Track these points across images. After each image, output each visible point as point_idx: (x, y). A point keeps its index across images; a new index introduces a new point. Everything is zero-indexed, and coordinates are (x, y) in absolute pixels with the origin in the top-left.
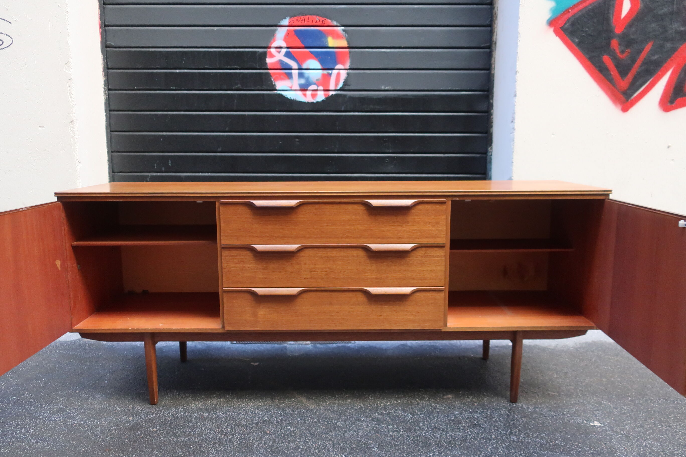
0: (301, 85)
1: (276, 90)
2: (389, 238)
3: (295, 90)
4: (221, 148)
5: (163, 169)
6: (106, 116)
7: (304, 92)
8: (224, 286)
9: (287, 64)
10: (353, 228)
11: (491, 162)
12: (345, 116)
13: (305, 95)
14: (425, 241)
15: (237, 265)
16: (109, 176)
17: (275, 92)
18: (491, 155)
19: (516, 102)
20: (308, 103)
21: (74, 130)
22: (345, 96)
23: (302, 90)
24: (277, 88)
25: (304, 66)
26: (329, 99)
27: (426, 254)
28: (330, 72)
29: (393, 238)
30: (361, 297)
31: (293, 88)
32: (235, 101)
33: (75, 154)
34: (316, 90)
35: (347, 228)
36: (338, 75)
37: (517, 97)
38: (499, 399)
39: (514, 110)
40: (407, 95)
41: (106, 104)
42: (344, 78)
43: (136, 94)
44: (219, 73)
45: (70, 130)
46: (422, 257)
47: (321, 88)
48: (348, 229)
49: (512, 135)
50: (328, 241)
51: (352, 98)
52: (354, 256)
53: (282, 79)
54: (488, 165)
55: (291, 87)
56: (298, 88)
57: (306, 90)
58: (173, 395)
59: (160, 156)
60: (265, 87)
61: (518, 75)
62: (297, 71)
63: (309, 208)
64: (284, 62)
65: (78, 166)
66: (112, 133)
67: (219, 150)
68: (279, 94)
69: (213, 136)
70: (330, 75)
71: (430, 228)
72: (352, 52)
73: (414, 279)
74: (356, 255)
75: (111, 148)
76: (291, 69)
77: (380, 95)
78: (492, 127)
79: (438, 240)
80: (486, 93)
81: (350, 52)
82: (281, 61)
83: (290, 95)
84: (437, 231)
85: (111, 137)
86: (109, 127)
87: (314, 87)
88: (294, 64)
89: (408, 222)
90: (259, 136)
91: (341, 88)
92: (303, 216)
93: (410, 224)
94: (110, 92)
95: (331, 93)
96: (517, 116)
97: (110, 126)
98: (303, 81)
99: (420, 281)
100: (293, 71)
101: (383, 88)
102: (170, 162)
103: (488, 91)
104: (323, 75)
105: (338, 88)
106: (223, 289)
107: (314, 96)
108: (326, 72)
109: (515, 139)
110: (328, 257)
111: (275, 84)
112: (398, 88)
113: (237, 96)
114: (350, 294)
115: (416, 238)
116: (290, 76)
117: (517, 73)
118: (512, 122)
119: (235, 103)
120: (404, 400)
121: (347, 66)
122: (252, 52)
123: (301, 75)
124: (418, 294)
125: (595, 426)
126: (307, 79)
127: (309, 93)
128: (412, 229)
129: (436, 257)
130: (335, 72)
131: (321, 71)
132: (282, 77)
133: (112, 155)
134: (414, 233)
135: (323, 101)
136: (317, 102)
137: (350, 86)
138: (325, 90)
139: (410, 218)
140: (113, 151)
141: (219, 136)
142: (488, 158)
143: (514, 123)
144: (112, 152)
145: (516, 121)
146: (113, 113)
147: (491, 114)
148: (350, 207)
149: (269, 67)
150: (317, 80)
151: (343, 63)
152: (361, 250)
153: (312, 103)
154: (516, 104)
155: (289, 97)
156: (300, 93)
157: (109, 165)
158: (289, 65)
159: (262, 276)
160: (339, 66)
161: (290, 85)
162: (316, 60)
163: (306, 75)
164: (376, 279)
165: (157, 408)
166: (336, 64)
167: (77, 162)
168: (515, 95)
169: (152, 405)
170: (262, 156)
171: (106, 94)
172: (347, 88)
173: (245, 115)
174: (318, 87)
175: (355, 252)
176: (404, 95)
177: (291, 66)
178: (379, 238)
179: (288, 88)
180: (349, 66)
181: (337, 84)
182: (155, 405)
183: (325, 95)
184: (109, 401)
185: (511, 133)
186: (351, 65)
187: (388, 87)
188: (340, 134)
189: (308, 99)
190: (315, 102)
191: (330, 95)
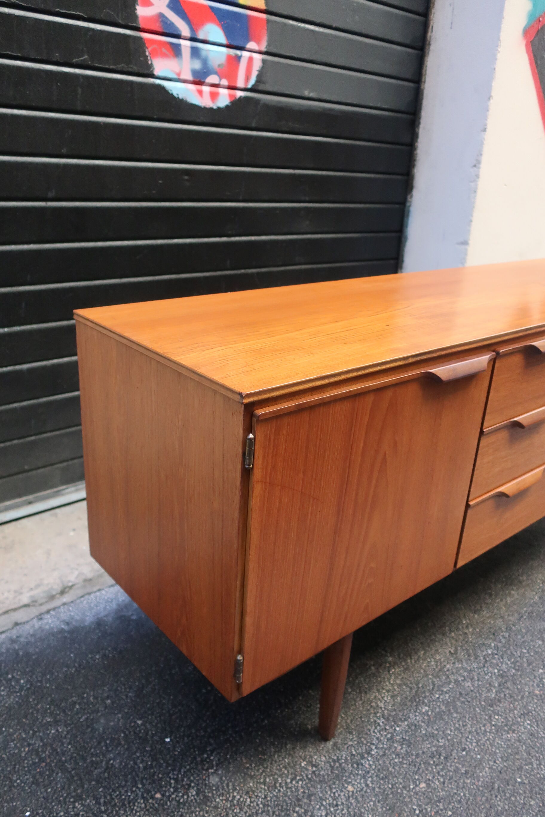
0: (194, 72)
1: (153, 76)
3: (185, 81)
4: (54, 191)
7: (198, 87)
9: (172, 24)
13: (200, 92)
17: (153, 80)
18: (410, 206)
19: (484, 139)
20: (205, 108)
22: (258, 101)
23: (195, 83)
24: (157, 72)
25: (201, 36)
26: (236, 103)
28: (239, 52)
31: (183, 77)
32: (80, 91)
34: (218, 86)
36: (251, 59)
37: (486, 133)
39: (480, 150)
42: (258, 68)
47: (225, 82)
49: (472, 184)
51: (267, 107)
53: (164, 55)
54: (405, 219)
55: (179, 74)
56: (190, 78)
57: (202, 83)
60: (135, 68)
61: (492, 101)
62: (188, 43)
64: (167, 18)
67: (50, 195)
68: (159, 86)
70: (238, 58)
72: (272, 21)
76: (178, 36)
77: (302, 106)
78: (414, 166)
80: (412, 116)
81: (268, 21)
82: (161, 16)
83: (177, 89)
87: (213, 79)
88: (184, 29)
90: (124, 168)
91: (253, 86)
95: (240, 94)
96: (484, 159)
98: (197, 65)
100: (182, 42)
101: (306, 93)
103: (414, 114)
104: (229, 58)
105: (249, 86)
107: (214, 96)
108: (233, 52)
111: (151, 64)
112: (324, 97)
113: (82, 80)
116: (176, 51)
117: (491, 98)
118: (475, 166)
119: (79, 96)
121: (264, 47)
123: (195, 52)
126: (205, 62)
127: (206, 89)
130: (246, 55)
131: (224, 50)
132: (164, 50)
135: (227, 106)
136: (219, 108)
137: (265, 84)
138: (230, 88)
141: (49, 164)
142: (406, 209)
143: (479, 168)
145: (482, 166)
147: (415, 149)
149: (142, 24)
150: (219, 65)
151: (258, 42)
153: (211, 109)
154: (484, 142)
155: (175, 94)
156: (193, 87)
158: (176, 28)
160: (252, 45)
161: (177, 70)
162: (218, 25)
163: (203, 54)
165: (345, 739)
166: (248, 41)
168: (485, 130)
169: (328, 739)
172: (261, 87)
173: (97, 123)
174: (220, 80)
176: (330, 109)
177: (180, 31)
179: (174, 76)
180: (266, 48)
181: (247, 79)
182: (332, 736)
183: (230, 96)
184: (252, 777)
185: (472, 182)
186: (269, 45)
187: (313, 94)
188: (248, 169)
189: (205, 102)
190: (214, 107)
191: (238, 98)
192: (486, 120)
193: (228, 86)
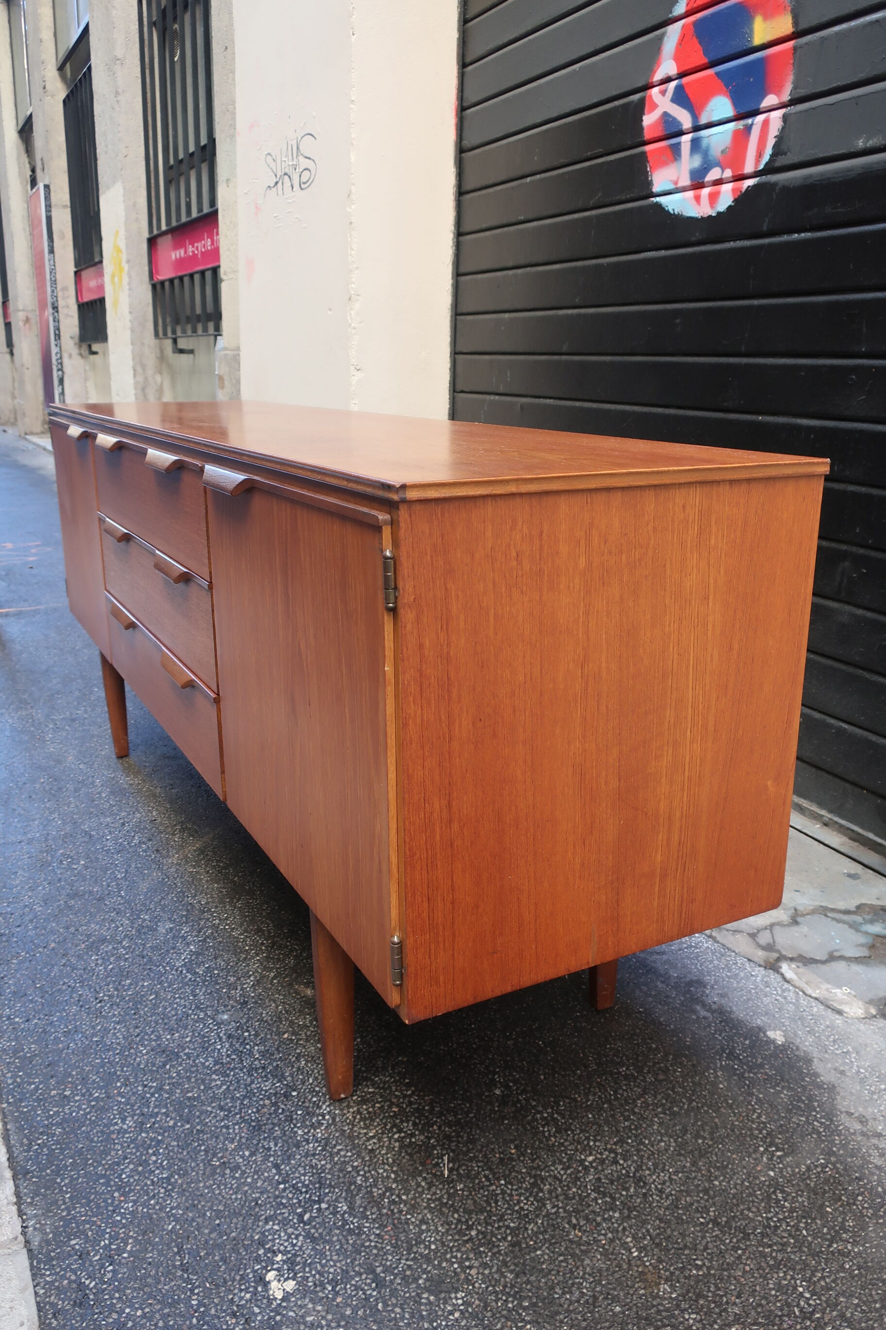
0: (693, 174)
1: (653, 195)
3: (684, 189)
4: (567, 344)
5: (501, 388)
6: (453, 285)
7: (698, 192)
8: (106, 586)
9: (675, 121)
12: (770, 245)
13: (699, 199)
17: (652, 200)
20: (702, 219)
21: (352, 312)
22: (772, 186)
23: (694, 187)
24: (655, 190)
25: (704, 119)
26: (742, 200)
28: (750, 121)
29: (173, 546)
31: (681, 185)
32: (592, 233)
33: (349, 354)
36: (766, 127)
42: (777, 133)
44: (576, 171)
51: (787, 191)
53: (664, 164)
55: (676, 183)
56: (689, 183)
57: (701, 185)
60: (636, 192)
62: (690, 137)
63: (127, 457)
64: (671, 116)
65: (353, 376)
68: (658, 205)
69: (560, 317)
70: (749, 131)
72: (801, 47)
73: (194, 656)
75: (454, 347)
76: (681, 133)
77: (849, 170)
81: (795, 49)
82: (666, 117)
83: (673, 203)
84: (201, 546)
87: (714, 174)
88: (686, 119)
89: (180, 513)
90: (618, 315)
91: (767, 164)
92: (125, 472)
94: (461, 239)
95: (746, 184)
97: (456, 305)
98: (697, 161)
99: (199, 666)
100: (683, 139)
101: (860, 144)
102: (509, 374)
104: (736, 133)
105: (761, 167)
106: (105, 591)
107: (713, 198)
108: (741, 125)
110: (143, 566)
111: (652, 180)
113: (595, 221)
115: (188, 555)
116: (676, 153)
119: (591, 239)
121: (787, 96)
122: (623, 106)
123: (695, 146)
124: (199, 696)
126: (706, 154)
127: (705, 192)
128: (184, 531)
129: (206, 613)
131: (732, 126)
132: (665, 157)
135: (730, 208)
137: (785, 154)
141: (567, 316)
144: (455, 353)
146: (461, 279)
149: (647, 137)
150: (722, 152)
151: (779, 90)
153: (710, 218)
155: (672, 210)
156: (691, 194)
158: (679, 124)
160: (770, 100)
161: (675, 179)
162: (726, 94)
163: (705, 143)
166: (763, 97)
167: (352, 368)
171: (455, 241)
172: (781, 161)
173: (602, 265)
174: (723, 172)
177: (681, 125)
178: (166, 541)
179: (671, 187)
180: (791, 94)
181: (760, 155)
183: (734, 191)
186: (795, 88)
187: (875, 140)
188: (756, 302)
189: (704, 209)
190: (714, 215)
191: (744, 190)
193: (733, 177)
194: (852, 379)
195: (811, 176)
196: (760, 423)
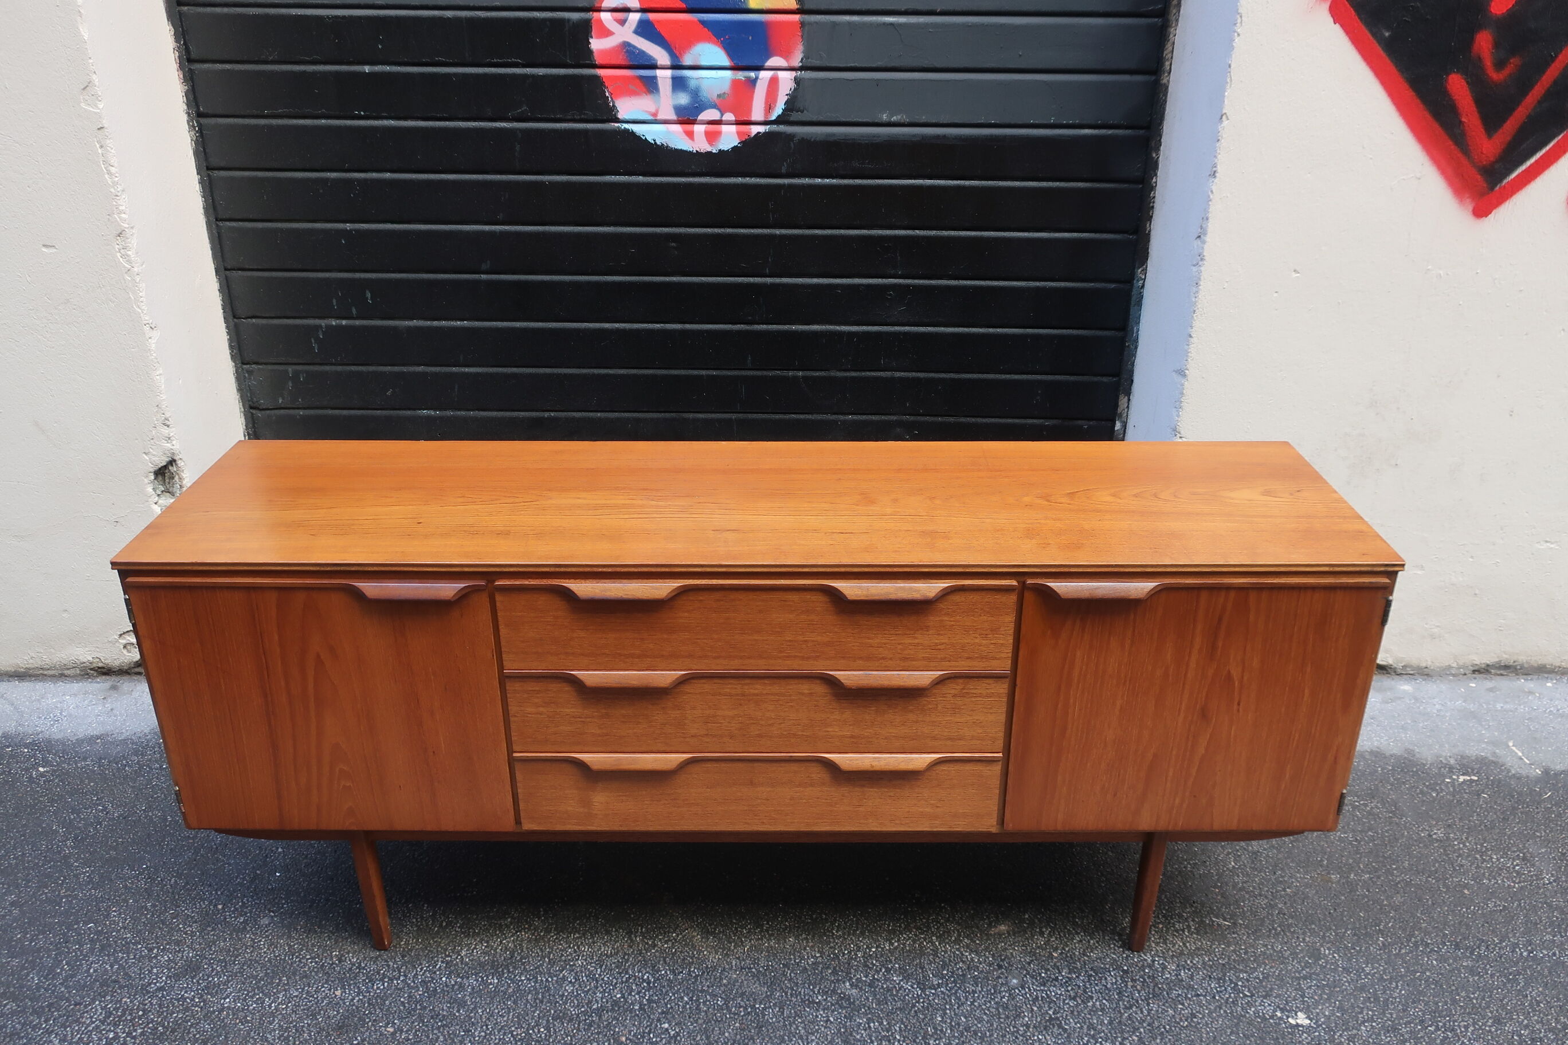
0: (678, 109)
1: (618, 120)
2: (883, 658)
3: (666, 122)
4: (489, 262)
5: (354, 311)
6: (201, 182)
7: (688, 127)
8: (515, 748)
9: (642, 53)
10: (801, 638)
11: (1139, 303)
12: (790, 186)
13: (690, 135)
14: (962, 666)
15: (541, 709)
16: (227, 327)
17: (616, 125)
18: (1143, 286)
19: (1212, 191)
20: (698, 153)
21: (129, 253)
22: (790, 137)
23: (682, 122)
24: (620, 116)
25: (688, 60)
26: (749, 145)
27: (965, 691)
28: (752, 74)
29: (891, 659)
30: (817, 773)
31: (660, 117)
32: (518, 147)
33: (140, 311)
34: (719, 122)
35: (788, 639)
36: (774, 82)
37: (1216, 180)
38: (1107, 938)
39: (1206, 210)
40: (945, 136)
41: (196, 153)
42: (788, 92)
43: (270, 127)
44: (471, 75)
45: (119, 255)
46: (954, 696)
47: (729, 116)
48: (790, 641)
49: (1194, 269)
50: (743, 665)
51: (806, 143)
52: (803, 694)
53: (632, 93)
54: (1133, 310)
55: (655, 115)
56: (674, 117)
57: (693, 122)
58: (422, 918)
59: (342, 280)
60: (590, 114)
61: (1225, 123)
62: (669, 73)
63: (701, 598)
64: (635, 47)
65: (150, 338)
66: (221, 224)
67: (484, 267)
68: (626, 131)
69: (468, 232)
70: (753, 82)
71: (977, 641)
72: (810, 24)
73: (934, 738)
74: (806, 691)
75: (223, 261)
76: (654, 67)
77: (878, 136)
78: (1150, 218)
79: (994, 663)
80: (1142, 132)
81: (802, 23)
82: (626, 45)
83: (652, 133)
84: (992, 646)
85: (218, 233)
86: (211, 211)
87: (712, 114)
88: (661, 56)
89: (927, 628)
90: (579, 235)
91: (779, 116)
92: (686, 614)
93: (931, 632)
94: (203, 121)
95: (755, 130)
96: (1212, 226)
97: (215, 208)
98: (683, 99)
99: (949, 743)
100: (659, 73)
101: (885, 117)
102: (369, 295)
103: (1148, 127)
104: (735, 83)
105: (773, 118)
106: (515, 755)
107: (711, 137)
108: (741, 75)
109: (1201, 283)
110: (743, 695)
111: (614, 106)
112: (924, 119)
113: (520, 135)
114: (794, 767)
115: (943, 659)
116: (650, 86)
117: (1224, 117)
118: (1199, 237)
119: (516, 154)
120: (906, 941)
121: (796, 62)
122: (552, 21)
123: (679, 84)
124: (944, 767)
125: (1298, 1025)
126: (695, 94)
127: (699, 129)
128: (937, 641)
129: (988, 696)
130: (765, 75)
131: (728, 74)
132: (631, 87)
133: (227, 278)
134: (940, 649)
135: (735, 148)
136: (721, 152)
137: (802, 112)
138: (738, 123)
139: (932, 620)
140: (229, 267)
141: (483, 232)
142: (1134, 292)
143: (1204, 242)
144: (226, 269)
145: (1208, 238)
146: (216, 173)
147: (1152, 188)
148: (794, 597)
149: (598, 61)
150: (719, 96)
151: (786, 54)
152: (818, 681)
153: (709, 154)
154: (1211, 197)
155: (651, 139)
156: (677, 128)
157: (223, 300)
158: (650, 58)
159: (598, 731)
160: (775, 61)
161: (653, 110)
162: (716, 43)
163: (692, 84)
164: (852, 737)
165: (392, 958)
166: (768, 58)
167: (147, 328)
168: (1214, 174)
169: (380, 950)
170: (589, 283)
171: (194, 128)
172: (795, 116)
173: (542, 183)
174: (722, 115)
175: (805, 687)
176: (938, 137)
177: (654, 59)
178: (861, 658)
179: (649, 118)
180: (801, 61)
181: (769, 107)
182: (386, 950)
183: (739, 133)
184: (290, 937)
185: (1194, 266)
186: (806, 56)
187: (899, 117)
188: (778, 232)
189: (699, 144)
190: (714, 151)
191: (753, 135)
192: (1215, 157)
193: (736, 120)
194: (891, 295)
195: (834, 135)
196: (795, 332)
